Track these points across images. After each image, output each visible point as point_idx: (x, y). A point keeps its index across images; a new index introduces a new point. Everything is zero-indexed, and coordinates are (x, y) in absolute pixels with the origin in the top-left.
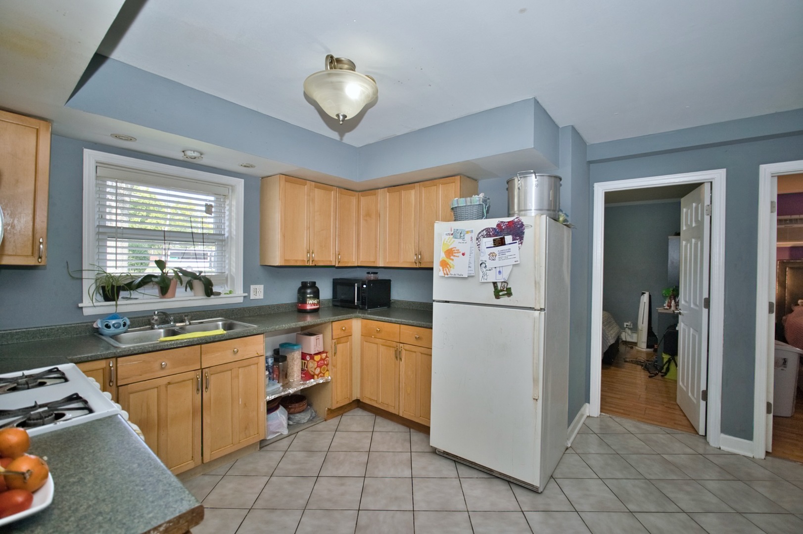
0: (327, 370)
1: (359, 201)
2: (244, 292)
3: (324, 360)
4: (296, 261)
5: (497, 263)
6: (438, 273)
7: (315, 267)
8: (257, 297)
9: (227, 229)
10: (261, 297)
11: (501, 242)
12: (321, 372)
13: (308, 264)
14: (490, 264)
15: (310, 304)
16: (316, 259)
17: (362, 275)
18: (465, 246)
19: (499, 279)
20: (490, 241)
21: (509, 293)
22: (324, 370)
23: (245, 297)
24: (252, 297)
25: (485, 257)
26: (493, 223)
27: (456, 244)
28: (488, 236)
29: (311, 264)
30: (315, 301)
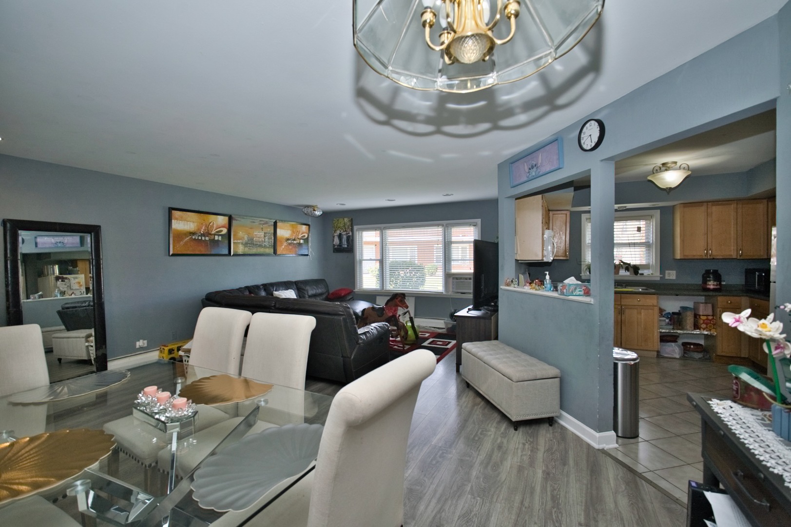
0: (714, 328)
2: (660, 274)
3: (710, 320)
4: (694, 256)
7: (713, 259)
8: (671, 278)
9: (651, 239)
10: (674, 278)
12: (707, 328)
13: (706, 258)
15: (711, 285)
16: (714, 253)
22: (710, 326)
23: (661, 277)
24: (667, 277)
29: (709, 257)
30: (715, 283)
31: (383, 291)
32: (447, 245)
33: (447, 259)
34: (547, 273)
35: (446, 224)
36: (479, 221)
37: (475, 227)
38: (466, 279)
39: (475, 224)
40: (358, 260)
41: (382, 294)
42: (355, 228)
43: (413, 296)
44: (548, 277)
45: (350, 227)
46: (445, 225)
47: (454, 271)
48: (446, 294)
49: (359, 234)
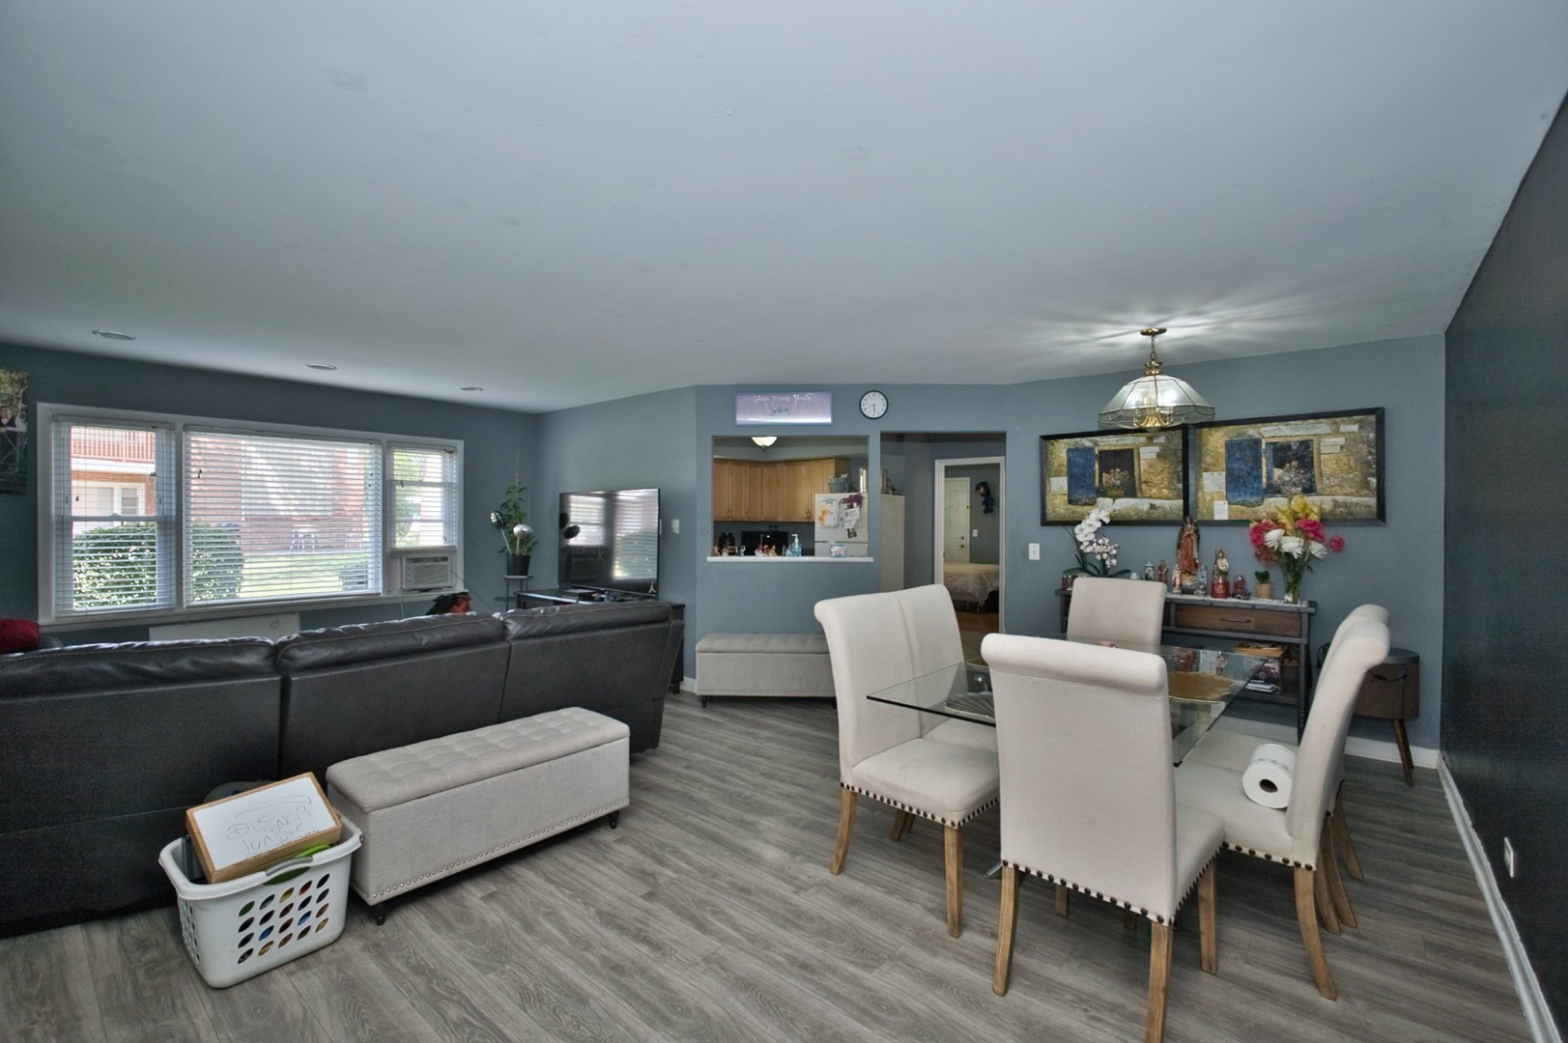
1: (762, 471)
5: (849, 518)
6: (818, 525)
11: (852, 507)
14: (846, 519)
17: (766, 529)
18: (834, 508)
19: (851, 527)
20: (845, 506)
21: (855, 535)
25: (843, 516)
26: (847, 495)
27: (828, 507)
28: (845, 502)
31: (179, 611)
32: (388, 488)
33: (388, 517)
34: (796, 535)
35: (388, 442)
36: (460, 445)
37: (448, 455)
38: (435, 560)
39: (451, 449)
40: (53, 518)
41: (181, 619)
42: (43, 409)
43: (293, 613)
44: (797, 540)
45: (21, 405)
46: (385, 442)
47: (401, 543)
48: (386, 595)
49: (58, 433)
